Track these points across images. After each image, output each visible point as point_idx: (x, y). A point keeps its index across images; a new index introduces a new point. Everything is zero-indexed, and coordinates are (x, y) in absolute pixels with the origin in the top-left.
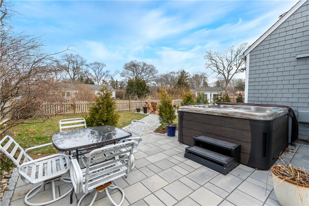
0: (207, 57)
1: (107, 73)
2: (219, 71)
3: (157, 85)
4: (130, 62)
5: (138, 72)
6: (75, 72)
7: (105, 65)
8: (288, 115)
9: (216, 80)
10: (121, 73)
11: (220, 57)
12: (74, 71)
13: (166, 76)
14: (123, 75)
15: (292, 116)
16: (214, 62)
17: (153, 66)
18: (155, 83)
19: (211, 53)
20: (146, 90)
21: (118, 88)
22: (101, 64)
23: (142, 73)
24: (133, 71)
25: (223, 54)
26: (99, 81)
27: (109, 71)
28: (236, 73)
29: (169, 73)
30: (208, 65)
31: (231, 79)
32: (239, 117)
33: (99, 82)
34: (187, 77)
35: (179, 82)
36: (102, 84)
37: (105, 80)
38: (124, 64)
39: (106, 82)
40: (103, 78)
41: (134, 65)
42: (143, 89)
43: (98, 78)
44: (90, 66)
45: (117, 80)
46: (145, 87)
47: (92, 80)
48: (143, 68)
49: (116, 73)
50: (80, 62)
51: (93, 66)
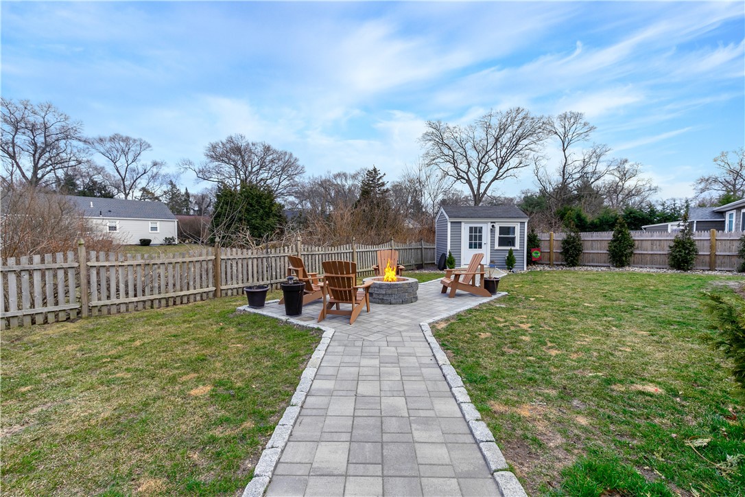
0: (429, 138)
1: (154, 170)
2: (458, 175)
3: (301, 207)
4: (224, 141)
5: (250, 168)
6: (39, 159)
7: (149, 146)
10: (197, 170)
11: (458, 139)
14: (203, 175)
16: (446, 151)
17: (291, 154)
18: (297, 201)
19: (441, 128)
20: (276, 216)
21: (192, 212)
22: (135, 141)
23: (261, 171)
24: (235, 166)
25: (466, 132)
26: (127, 191)
27: (162, 164)
28: (497, 179)
29: (331, 176)
30: (432, 158)
31: (485, 193)
33: (131, 194)
34: (383, 184)
36: (141, 199)
37: (150, 188)
38: (208, 146)
39: (153, 194)
40: (142, 183)
41: (238, 150)
42: (266, 212)
43: (127, 183)
44: (96, 144)
45: (186, 189)
46: (273, 208)
47: (105, 186)
48: (263, 159)
49: (182, 170)
50: (58, 127)
51: (108, 145)
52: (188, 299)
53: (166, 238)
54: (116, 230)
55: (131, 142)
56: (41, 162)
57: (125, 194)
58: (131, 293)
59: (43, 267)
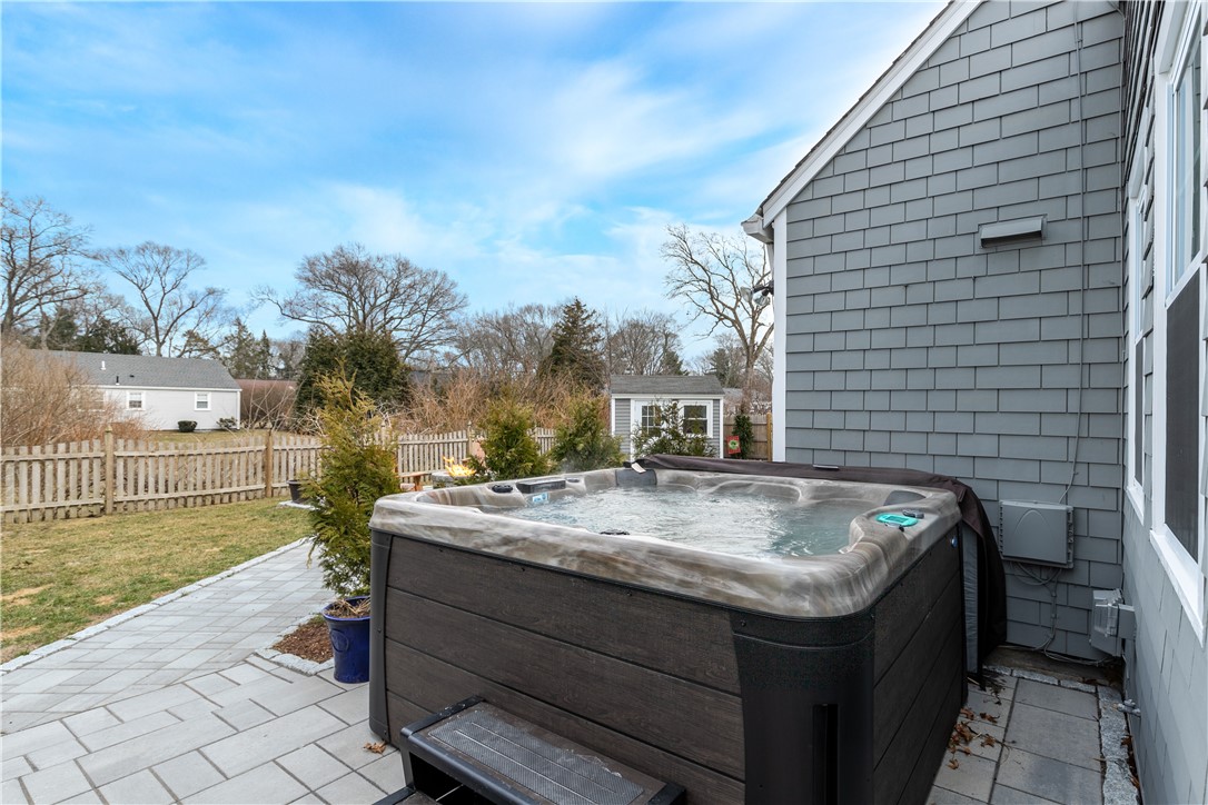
0: (671, 252)
1: (211, 302)
2: (718, 312)
3: (463, 362)
4: (329, 254)
5: (371, 300)
6: (18, 286)
7: (203, 262)
8: (959, 528)
9: (712, 346)
10: (281, 302)
11: (721, 255)
12: (10, 280)
13: (506, 325)
14: (291, 311)
15: (978, 530)
16: (699, 273)
17: (445, 274)
18: (456, 352)
19: (687, 236)
21: (273, 373)
22: (179, 253)
23: (393, 304)
24: (351, 299)
25: (732, 242)
26: (161, 338)
27: (223, 292)
29: (515, 311)
30: (678, 284)
31: (763, 343)
32: (671, 588)
33: (167, 343)
34: (591, 328)
35: (556, 351)
36: (184, 352)
37: (201, 332)
38: (302, 261)
39: (206, 342)
40: (189, 323)
41: (352, 268)
42: (383, 377)
43: (161, 323)
44: (113, 259)
45: (264, 333)
46: (394, 371)
47: (124, 329)
48: (395, 284)
49: (256, 302)
50: (51, 235)
51: (134, 259)
52: (230, 498)
53: (221, 420)
54: (140, 406)
55: (172, 255)
56: (21, 292)
57: (158, 342)
58: (161, 487)
59: (67, 456)
